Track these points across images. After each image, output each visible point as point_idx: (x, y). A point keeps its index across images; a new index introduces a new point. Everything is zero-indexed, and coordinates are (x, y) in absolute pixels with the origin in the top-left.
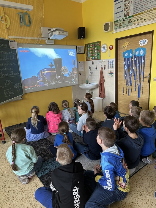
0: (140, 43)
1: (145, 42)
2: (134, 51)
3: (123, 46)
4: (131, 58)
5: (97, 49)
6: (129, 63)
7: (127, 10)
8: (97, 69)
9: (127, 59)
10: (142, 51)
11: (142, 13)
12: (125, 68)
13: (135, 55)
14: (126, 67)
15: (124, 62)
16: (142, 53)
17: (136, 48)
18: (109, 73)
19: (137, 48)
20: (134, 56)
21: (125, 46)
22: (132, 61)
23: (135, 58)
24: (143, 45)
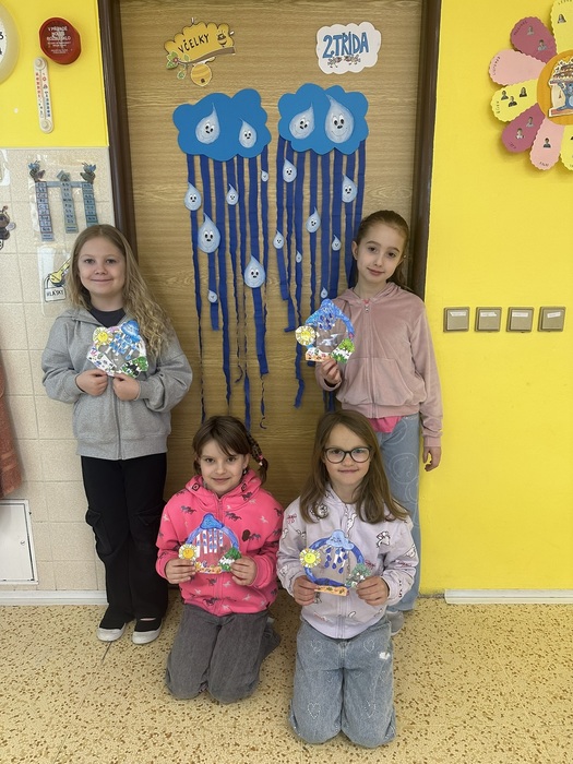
0: (320, 53)
1: (364, 45)
2: (271, 107)
3: (172, 48)
4: (253, 162)
6: (232, 197)
9: (218, 165)
10: (337, 113)
12: (202, 239)
13: (282, 140)
14: (208, 229)
15: (192, 192)
16: (338, 127)
17: (293, 87)
19: (300, 84)
20: (273, 148)
21: (192, 55)
22: (259, 190)
23: (288, 167)
24: (342, 67)
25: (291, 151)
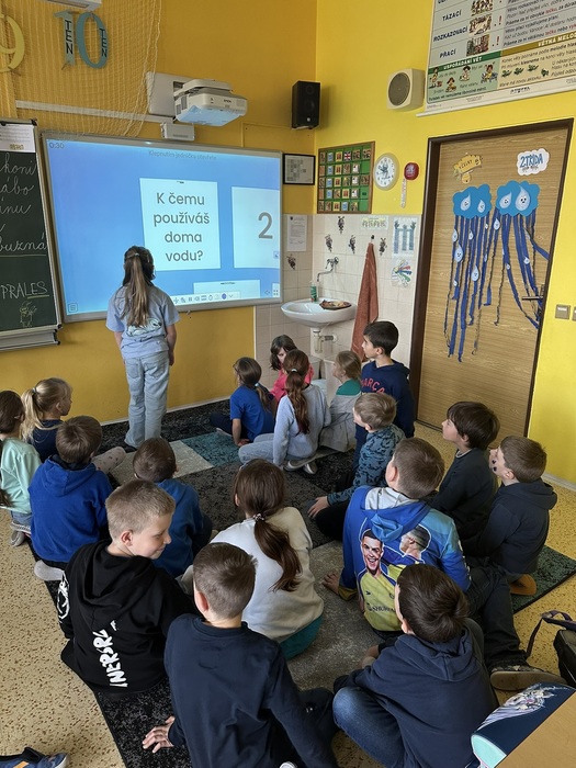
0: (518, 165)
1: (540, 159)
2: (494, 193)
3: (456, 167)
4: (482, 219)
5: (360, 174)
6: (471, 236)
7: (480, 26)
8: (353, 248)
9: (468, 220)
10: (523, 195)
11: (535, 46)
12: (456, 255)
13: (496, 209)
14: (459, 251)
15: (455, 233)
16: (522, 203)
17: (504, 182)
18: (396, 270)
19: (508, 181)
20: (492, 212)
21: (464, 170)
22: (483, 232)
23: (497, 222)
24: (529, 172)
25: (500, 215)
